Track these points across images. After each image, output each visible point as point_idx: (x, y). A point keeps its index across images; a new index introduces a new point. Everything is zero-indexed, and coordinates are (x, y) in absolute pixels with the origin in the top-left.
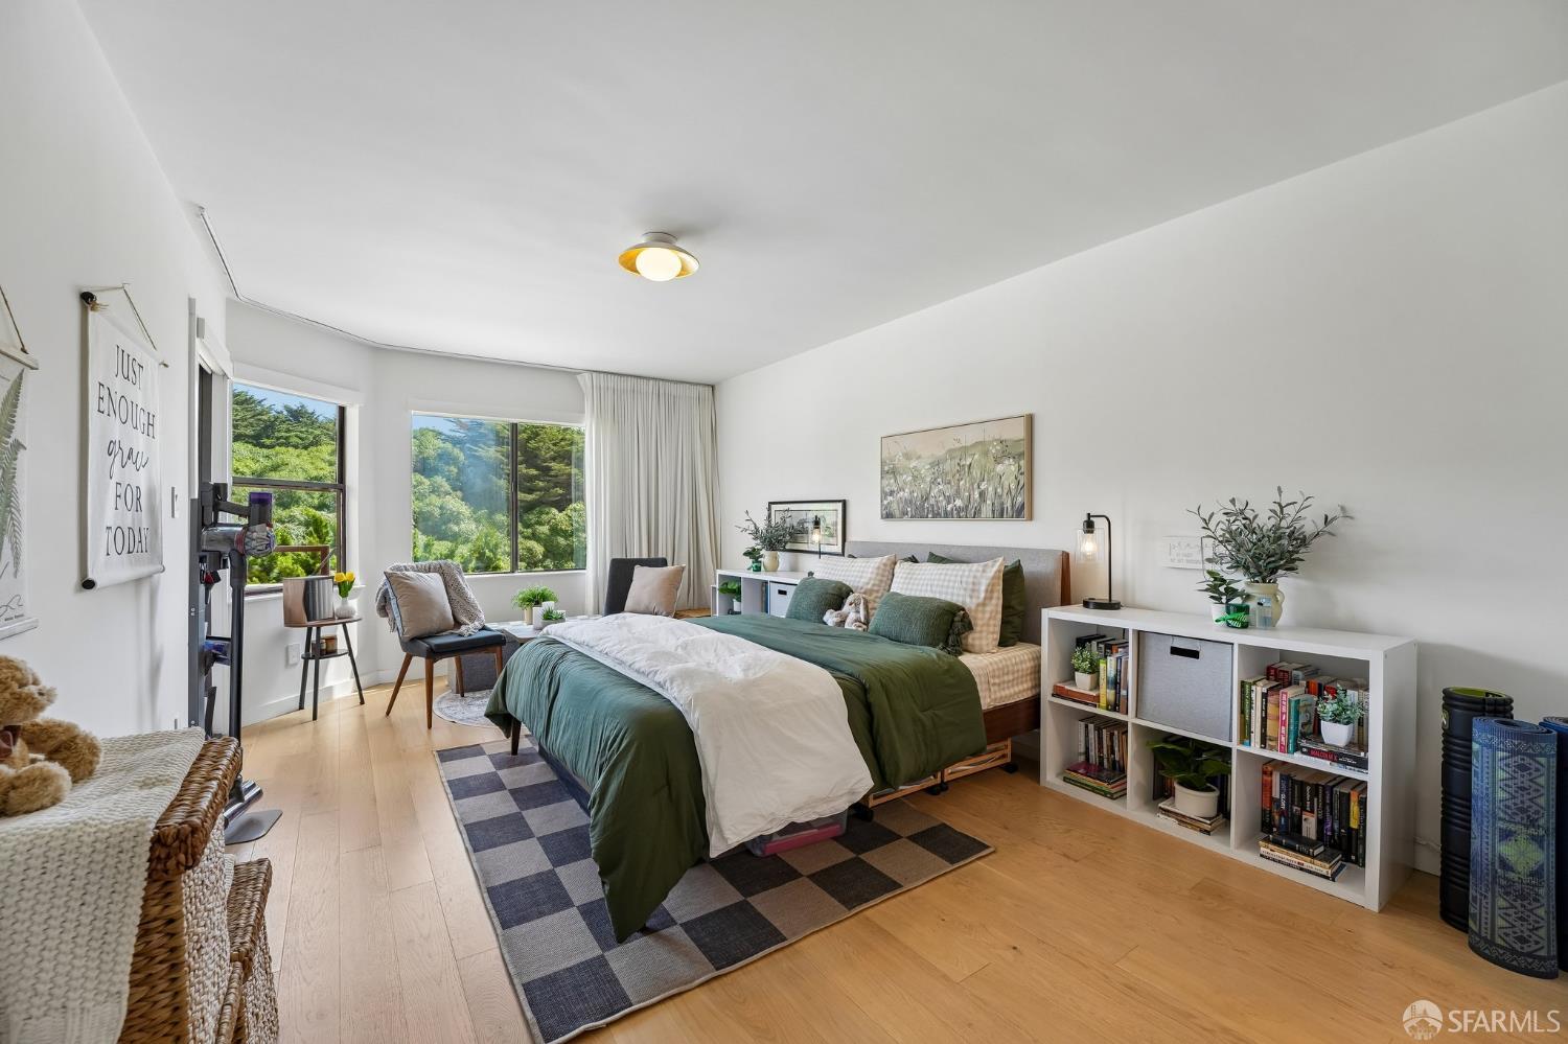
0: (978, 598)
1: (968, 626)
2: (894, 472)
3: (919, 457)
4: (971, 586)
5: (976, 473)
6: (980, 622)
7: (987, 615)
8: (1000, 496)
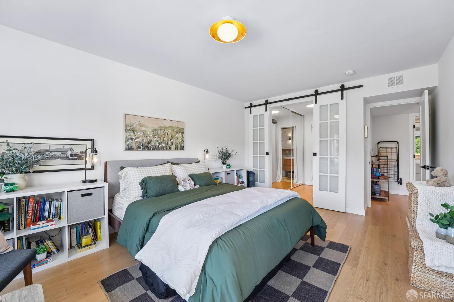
3: (147, 127)
5: (170, 135)
8: (177, 144)
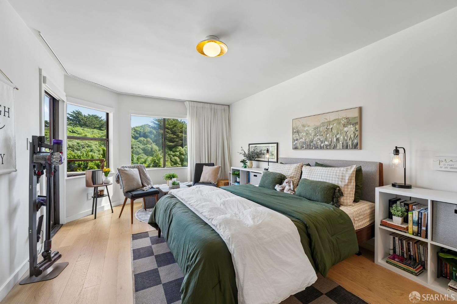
0: (345, 182)
1: (342, 194)
2: (298, 132)
3: (309, 126)
4: (341, 177)
5: (335, 131)
6: (346, 192)
7: (349, 190)
8: (346, 140)
